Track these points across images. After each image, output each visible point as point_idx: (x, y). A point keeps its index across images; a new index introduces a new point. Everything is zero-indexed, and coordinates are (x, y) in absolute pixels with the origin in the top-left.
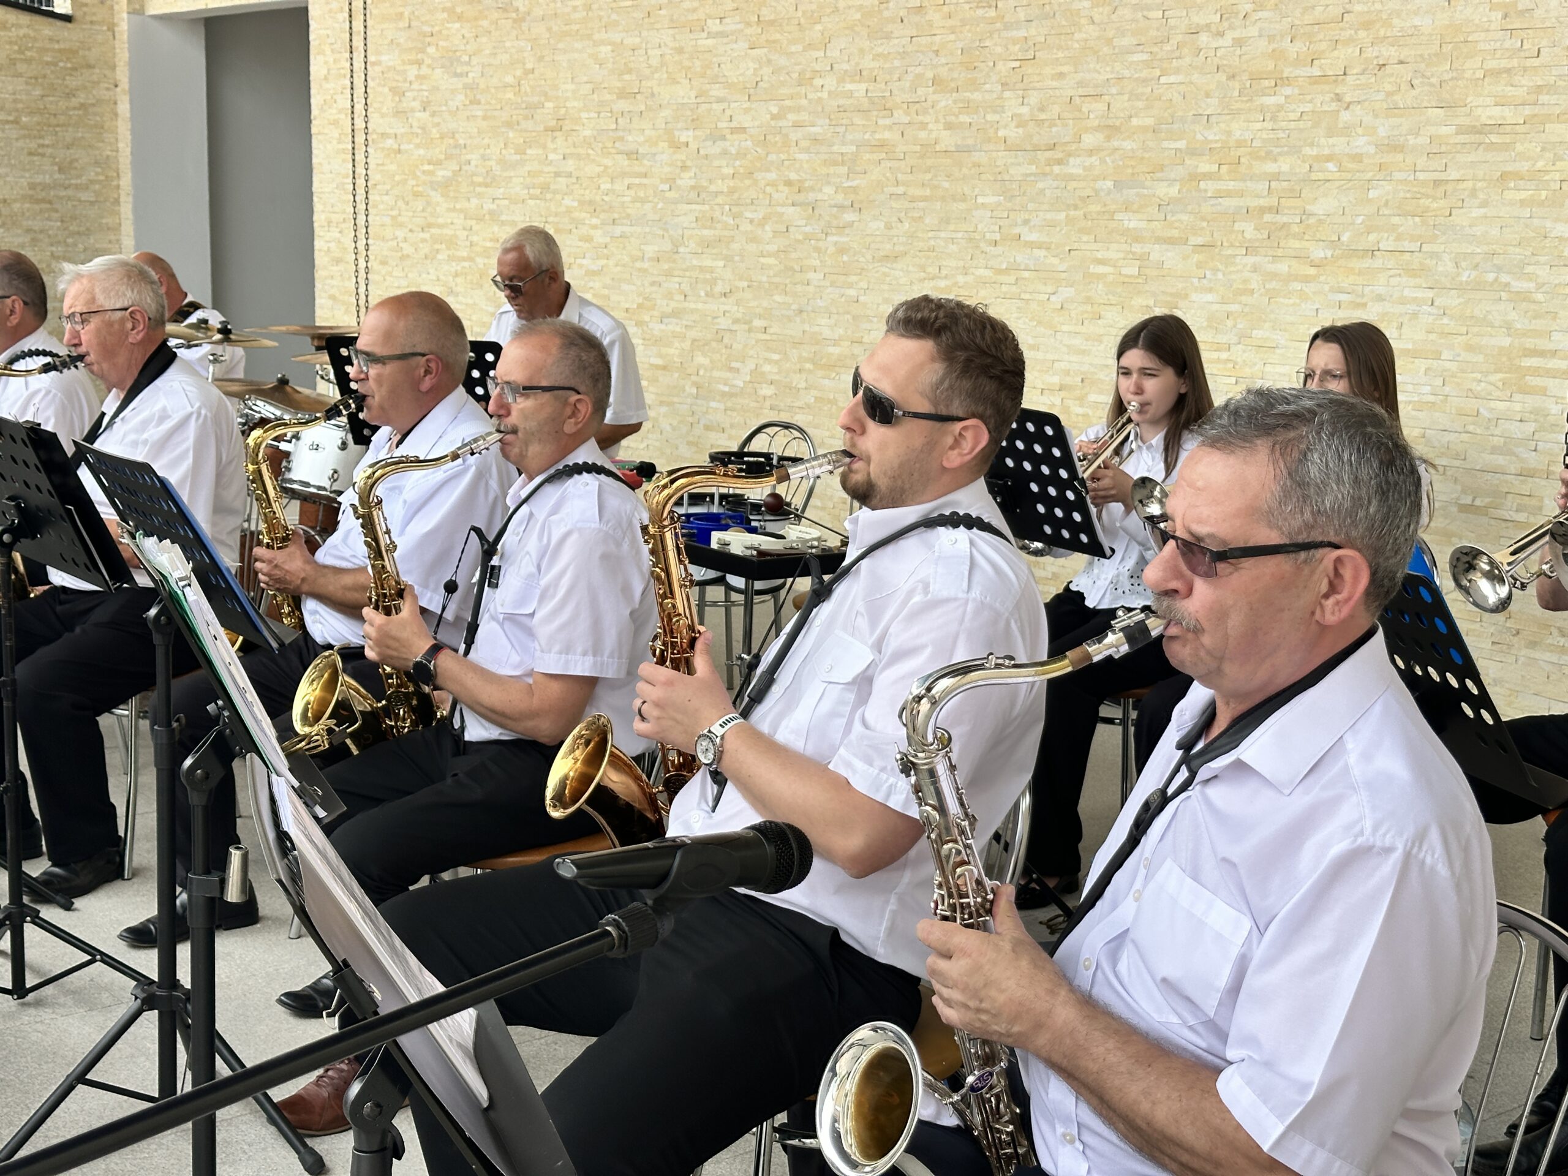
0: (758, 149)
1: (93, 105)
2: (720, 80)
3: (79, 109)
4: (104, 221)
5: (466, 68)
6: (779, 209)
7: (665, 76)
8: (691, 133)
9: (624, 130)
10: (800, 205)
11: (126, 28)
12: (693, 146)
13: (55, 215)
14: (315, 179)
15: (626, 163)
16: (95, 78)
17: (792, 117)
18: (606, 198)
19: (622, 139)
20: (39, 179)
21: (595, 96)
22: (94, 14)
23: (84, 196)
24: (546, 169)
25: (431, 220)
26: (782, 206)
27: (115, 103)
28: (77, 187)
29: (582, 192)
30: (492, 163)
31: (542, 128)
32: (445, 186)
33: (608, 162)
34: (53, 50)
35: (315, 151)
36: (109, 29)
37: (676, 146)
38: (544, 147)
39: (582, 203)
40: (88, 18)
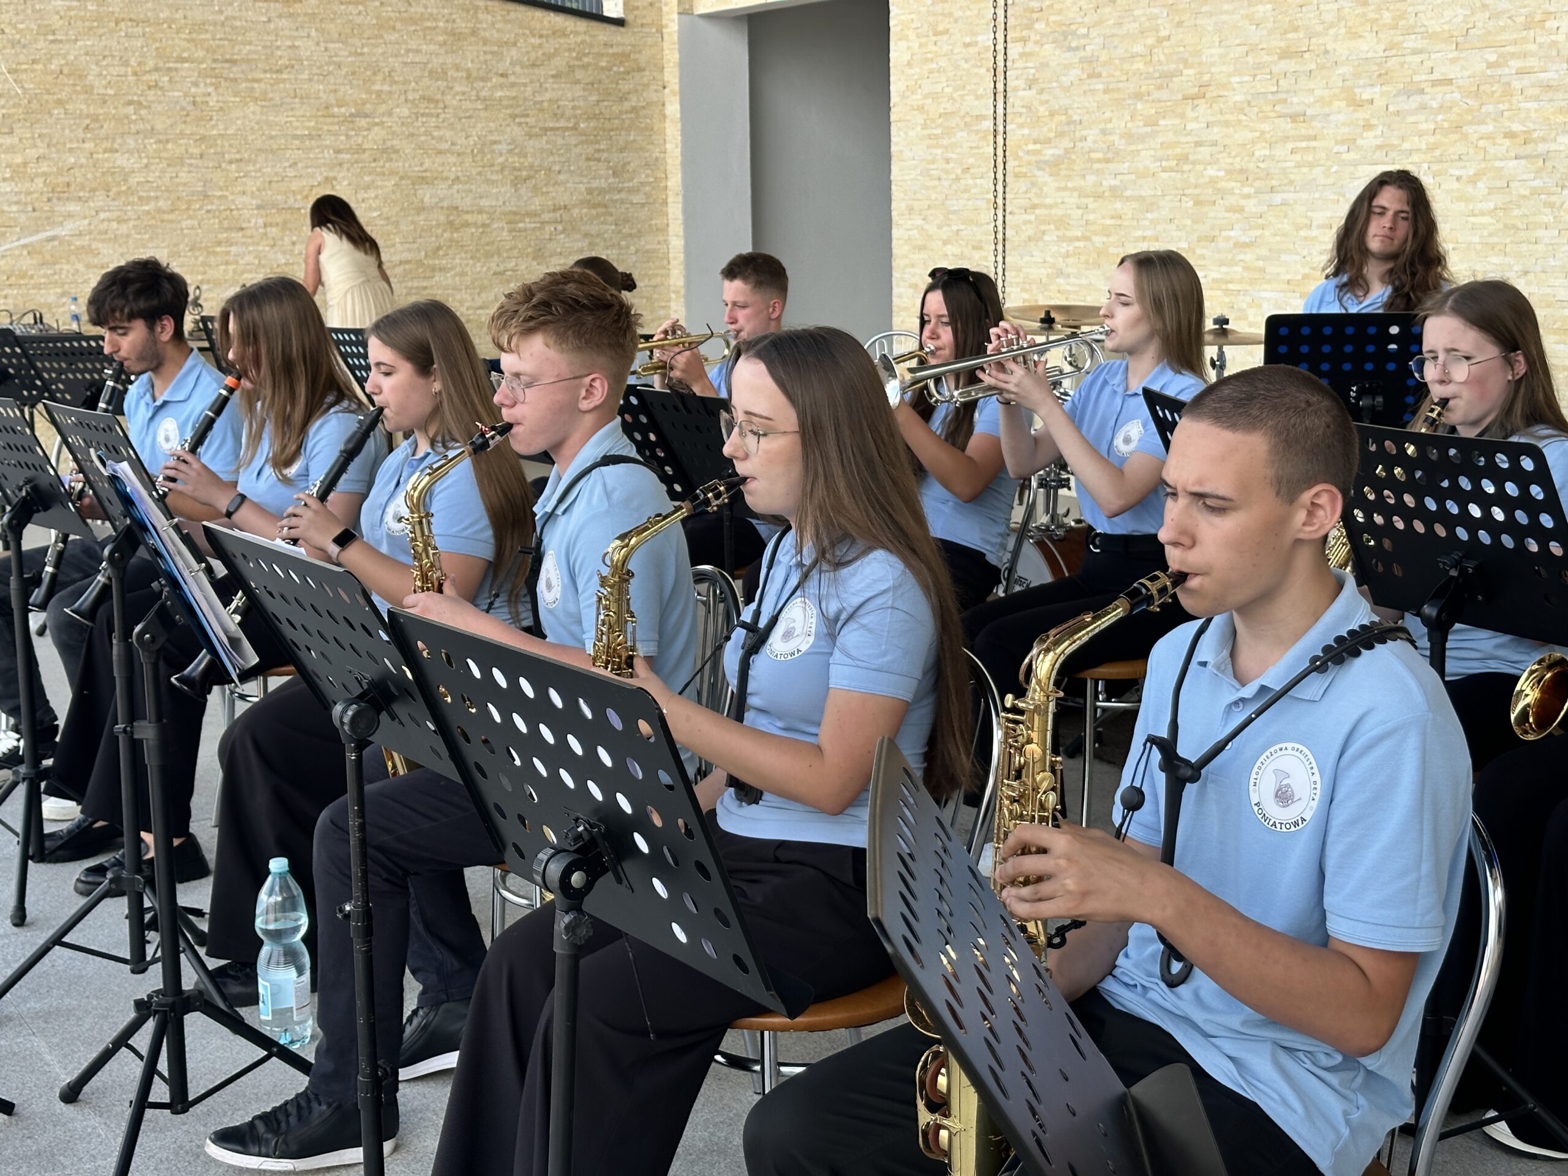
0: (1468, 101)
1: (644, 108)
2: (1417, 30)
3: (631, 112)
4: (653, 222)
5: (1083, 42)
6: (1498, 164)
7: (1343, 30)
8: (1377, 89)
9: (1288, 92)
10: (1526, 157)
11: (676, 28)
12: (1380, 103)
13: (610, 219)
14: (893, 167)
15: (1290, 125)
16: (645, 80)
17: (1515, 64)
18: (1262, 165)
19: (1285, 101)
20: (595, 184)
21: (1250, 59)
22: (645, 17)
23: (637, 199)
24: (1184, 139)
25: (1036, 201)
26: (1501, 160)
27: (663, 105)
28: (631, 191)
29: (1231, 160)
30: (1116, 138)
31: (1180, 97)
32: (1054, 165)
33: (1266, 127)
34: (607, 54)
35: (893, 139)
36: (657, 31)
37: (1356, 104)
38: (1182, 116)
39: (1229, 172)
40: (639, 21)
